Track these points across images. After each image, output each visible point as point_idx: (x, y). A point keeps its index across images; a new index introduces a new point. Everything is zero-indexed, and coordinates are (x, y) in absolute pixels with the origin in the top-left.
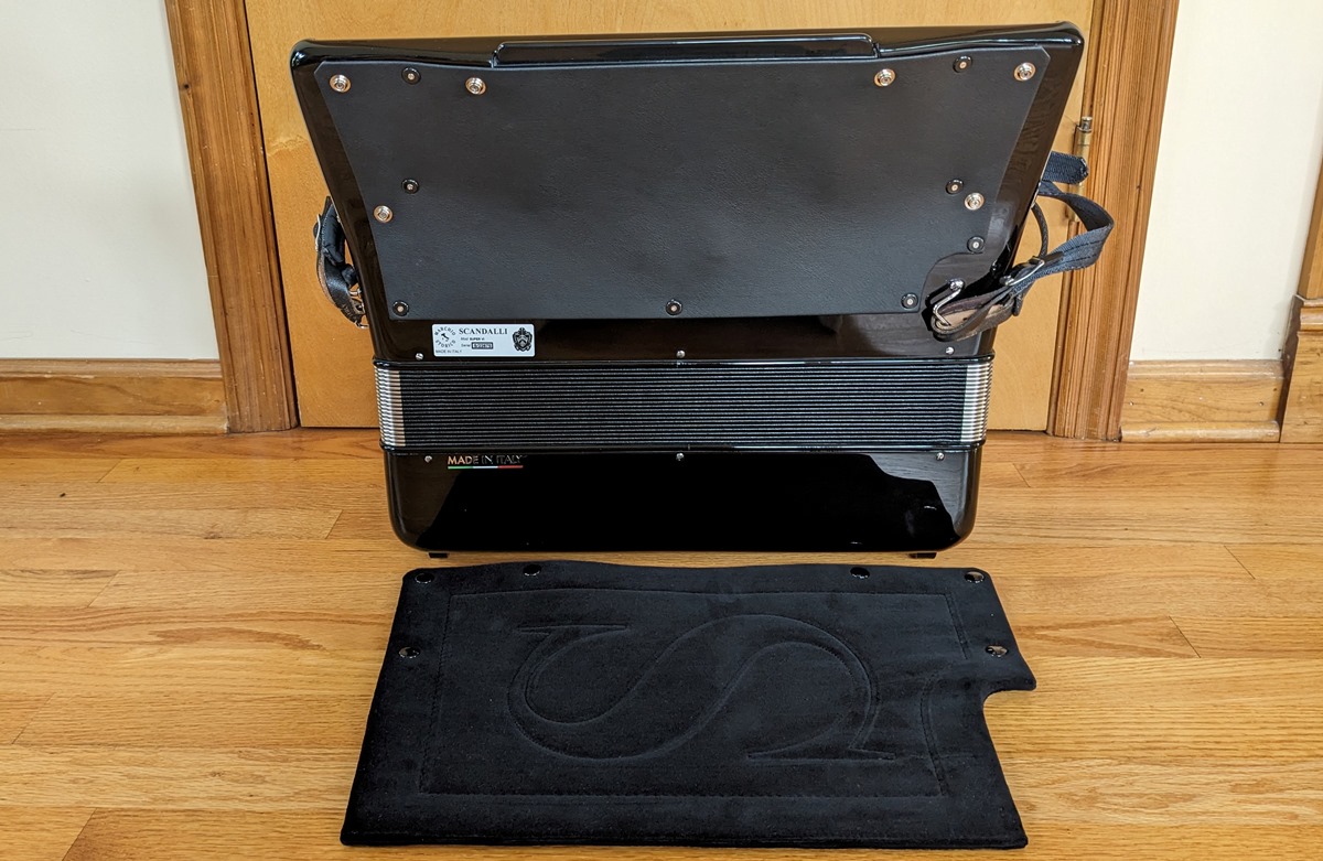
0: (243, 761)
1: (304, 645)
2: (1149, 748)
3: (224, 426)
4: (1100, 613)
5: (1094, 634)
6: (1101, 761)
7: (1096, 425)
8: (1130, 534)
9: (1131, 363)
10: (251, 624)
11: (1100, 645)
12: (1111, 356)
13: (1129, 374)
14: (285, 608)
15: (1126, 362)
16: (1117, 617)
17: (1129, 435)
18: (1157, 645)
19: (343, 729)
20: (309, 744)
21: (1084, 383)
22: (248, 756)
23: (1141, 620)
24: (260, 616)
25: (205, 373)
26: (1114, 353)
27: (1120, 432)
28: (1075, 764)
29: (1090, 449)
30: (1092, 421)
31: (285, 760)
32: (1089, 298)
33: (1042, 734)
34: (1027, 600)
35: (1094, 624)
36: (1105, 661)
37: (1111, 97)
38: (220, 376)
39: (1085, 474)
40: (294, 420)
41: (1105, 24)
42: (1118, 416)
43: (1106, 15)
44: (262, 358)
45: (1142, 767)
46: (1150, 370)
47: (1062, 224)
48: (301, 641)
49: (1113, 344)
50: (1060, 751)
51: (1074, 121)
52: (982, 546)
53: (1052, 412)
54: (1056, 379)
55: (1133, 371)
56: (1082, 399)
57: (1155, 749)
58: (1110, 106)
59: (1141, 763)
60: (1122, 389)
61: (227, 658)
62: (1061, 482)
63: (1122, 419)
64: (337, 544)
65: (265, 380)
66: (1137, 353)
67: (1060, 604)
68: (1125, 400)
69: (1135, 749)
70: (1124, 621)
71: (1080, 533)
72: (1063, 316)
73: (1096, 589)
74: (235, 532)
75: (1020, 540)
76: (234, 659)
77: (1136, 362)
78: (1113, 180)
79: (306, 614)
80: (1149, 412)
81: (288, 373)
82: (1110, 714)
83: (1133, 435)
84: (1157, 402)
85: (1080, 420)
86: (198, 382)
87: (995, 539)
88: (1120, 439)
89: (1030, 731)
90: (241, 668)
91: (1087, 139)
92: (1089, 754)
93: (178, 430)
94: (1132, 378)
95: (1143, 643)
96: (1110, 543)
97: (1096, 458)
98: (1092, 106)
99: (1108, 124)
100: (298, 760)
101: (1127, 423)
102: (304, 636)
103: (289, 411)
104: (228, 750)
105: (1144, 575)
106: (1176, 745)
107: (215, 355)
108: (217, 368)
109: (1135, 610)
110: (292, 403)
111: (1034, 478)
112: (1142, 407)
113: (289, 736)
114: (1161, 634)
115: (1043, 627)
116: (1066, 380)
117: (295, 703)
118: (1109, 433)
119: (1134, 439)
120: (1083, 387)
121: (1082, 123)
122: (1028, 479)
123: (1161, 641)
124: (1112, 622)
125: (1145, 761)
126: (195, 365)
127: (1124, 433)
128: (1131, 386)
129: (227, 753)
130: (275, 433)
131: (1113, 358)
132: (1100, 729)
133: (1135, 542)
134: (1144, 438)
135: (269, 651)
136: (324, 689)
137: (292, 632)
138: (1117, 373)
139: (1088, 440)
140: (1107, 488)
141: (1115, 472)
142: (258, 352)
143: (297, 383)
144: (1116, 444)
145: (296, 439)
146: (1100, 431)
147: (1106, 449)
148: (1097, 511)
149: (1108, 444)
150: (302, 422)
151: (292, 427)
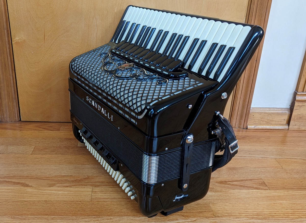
0: (12, 219)
1: (27, 186)
2: (258, 215)
4: (244, 178)
5: (242, 183)
6: (245, 219)
7: (241, 125)
8: (251, 156)
9: (251, 108)
10: (11, 179)
11: (244, 187)
13: (250, 111)
14: (21, 175)
15: (250, 108)
16: (248, 179)
17: (249, 127)
18: (259, 187)
19: (40, 210)
20: (31, 214)
22: (14, 218)
23: (254, 179)
24: (14, 177)
26: (247, 106)
27: (247, 126)
28: (239, 219)
29: (239, 131)
30: (240, 124)
31: (25, 219)
32: (241, 90)
33: (230, 211)
34: (224, 174)
35: (242, 180)
36: (245, 191)
39: (238, 138)
40: (19, 119)
42: (247, 122)
44: (10, 101)
45: (256, 220)
46: (256, 110)
48: (26, 185)
49: (247, 103)
50: (235, 216)
54: (231, 112)
55: (251, 110)
56: (238, 118)
57: (259, 215)
59: (256, 219)
60: (248, 115)
61: (5, 189)
64: (35, 156)
65: (11, 108)
66: (253, 106)
67: (233, 175)
68: (249, 118)
69: (254, 215)
70: (250, 180)
73: (242, 171)
74: (4, 152)
76: (8, 190)
77: (253, 108)
79: (27, 176)
80: (255, 121)
81: (18, 106)
82: (247, 206)
83: (250, 128)
84: (257, 119)
85: (237, 123)
88: (247, 128)
89: (227, 210)
90: (10, 192)
92: (242, 217)
94: (251, 112)
95: (255, 186)
96: (245, 158)
97: (241, 134)
100: (28, 219)
101: (249, 124)
102: (27, 183)
103: (18, 116)
104: (8, 216)
105: (255, 167)
106: (265, 214)
109: (253, 177)
110: (19, 114)
112: (253, 120)
113: (25, 212)
114: (260, 183)
115: (229, 181)
116: (233, 112)
117: (26, 203)
118: (244, 127)
119: (251, 128)
120: (238, 114)
123: (260, 185)
124: (247, 180)
125: (257, 219)
127: (248, 127)
128: (251, 114)
129: (8, 217)
130: (13, 123)
132: (245, 210)
133: (252, 158)
134: (253, 128)
135: (18, 187)
136: (34, 199)
137: (23, 182)
138: (247, 111)
139: (239, 129)
140: (244, 142)
141: (246, 138)
142: (9, 99)
143: (20, 108)
144: (246, 130)
145: (20, 124)
146: (242, 126)
147: (243, 131)
148: (242, 149)
149: (244, 130)
150: (21, 120)
151: (18, 121)
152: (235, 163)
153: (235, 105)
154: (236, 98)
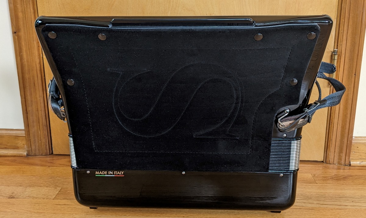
3: (25, 154)
7: (341, 160)
8: (355, 204)
9: (353, 137)
12: (346, 135)
15: (352, 137)
17: (353, 164)
21: (337, 144)
25: (20, 134)
26: (347, 134)
27: (350, 162)
29: (339, 169)
30: (340, 158)
37: (344, 42)
38: (24, 135)
39: (337, 178)
40: (51, 151)
41: (342, 17)
42: (349, 157)
43: (342, 14)
44: (40, 129)
46: (360, 140)
47: (328, 87)
49: (347, 131)
51: (331, 51)
52: (299, 208)
53: (325, 155)
55: (354, 140)
56: (336, 150)
58: (344, 46)
60: (350, 147)
62: (328, 182)
65: (41, 137)
66: (355, 134)
68: (352, 151)
71: (336, 203)
72: (329, 120)
74: (20, 195)
75: (313, 206)
77: (355, 137)
78: (346, 72)
80: (361, 155)
81: (49, 134)
83: (355, 164)
84: (363, 152)
85: (335, 158)
86: (17, 137)
87: (304, 205)
88: (350, 165)
91: (336, 57)
93: (9, 154)
94: (354, 143)
97: (342, 172)
98: (337, 46)
99: (343, 52)
101: (352, 159)
103: (49, 148)
107: (23, 127)
108: (24, 132)
110: (50, 145)
111: (318, 180)
112: (358, 154)
116: (330, 143)
118: (346, 163)
119: (355, 165)
120: (336, 146)
121: (334, 51)
122: (317, 180)
126: (16, 131)
127: (352, 163)
128: (354, 146)
130: (44, 156)
131: (347, 135)
133: (356, 207)
134: (359, 165)
138: (348, 141)
139: (338, 165)
140: (346, 184)
141: (348, 178)
142: (38, 127)
143: (52, 138)
144: (349, 167)
145: (51, 159)
146: (343, 162)
147: (345, 169)
148: (342, 194)
149: (346, 167)
150: (54, 152)
151: (50, 154)
152: (331, 215)
153: (331, 133)
154: (331, 124)
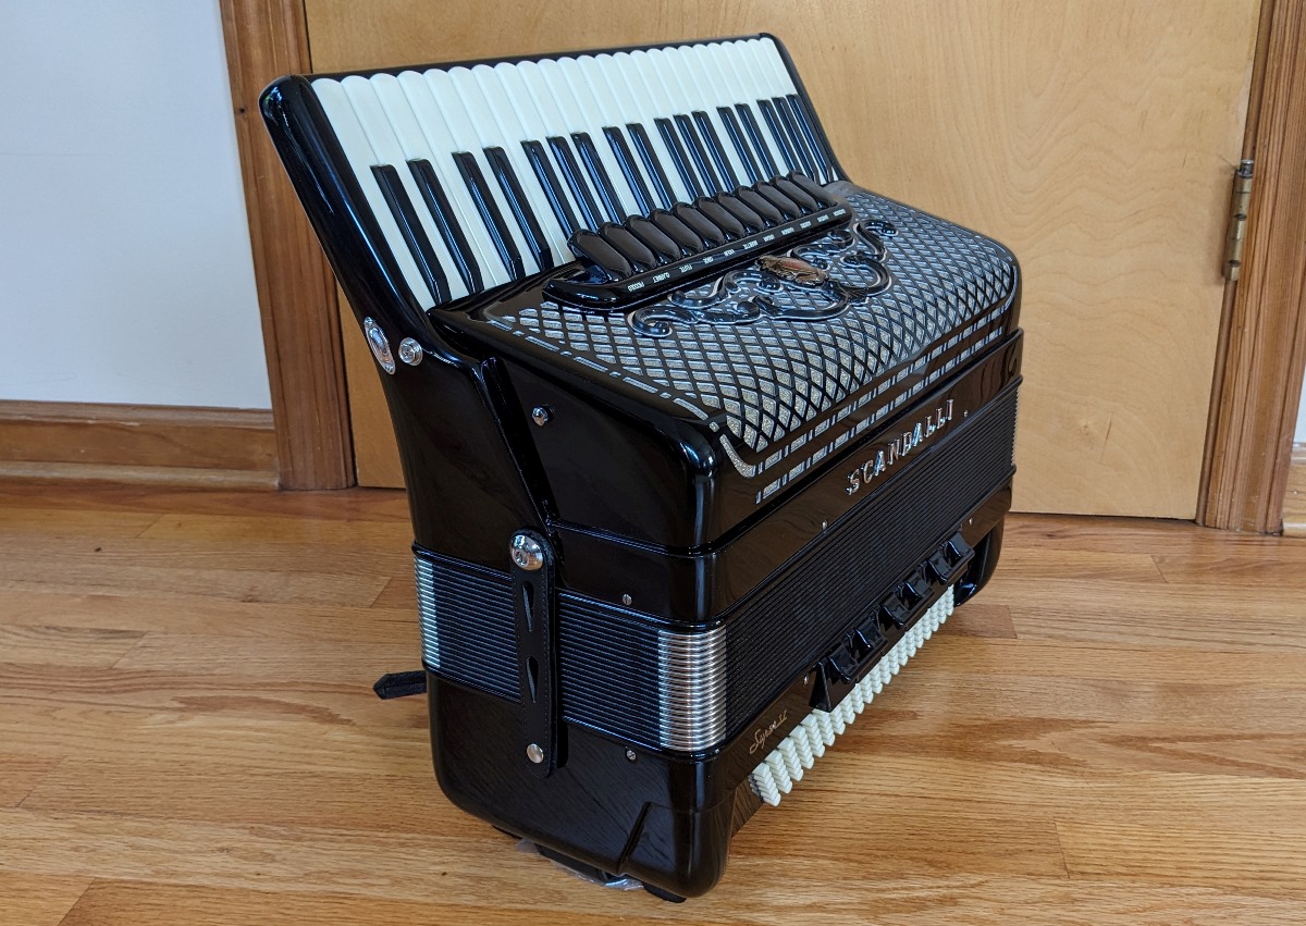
1: (333, 719)
2: (1262, 879)
4: (1227, 727)
5: (1216, 750)
6: (1203, 890)
7: (1253, 516)
8: (1276, 640)
10: (279, 694)
11: (1222, 762)
12: (1273, 437)
13: (1293, 459)
15: (1290, 443)
16: (1246, 732)
17: (1291, 528)
18: (1291, 765)
21: (1240, 467)
23: (1274, 736)
24: (291, 685)
25: (257, 425)
27: (1281, 524)
28: (1173, 891)
30: (1249, 511)
33: (1139, 856)
34: (1143, 707)
35: (1219, 738)
36: (1224, 780)
38: (273, 428)
40: (351, 479)
42: (1280, 505)
45: (1251, 898)
48: (330, 715)
49: (1275, 423)
50: (1157, 875)
53: (1202, 499)
55: (1297, 455)
56: (1238, 485)
57: (1268, 879)
58: (1274, 148)
59: (1250, 895)
60: (1285, 475)
63: (1285, 510)
64: (382, 613)
67: (1182, 714)
68: (1287, 488)
69: (1245, 879)
70: (1253, 737)
72: (1217, 389)
73: (1226, 699)
74: (274, 595)
75: (1146, 641)
76: (258, 731)
78: (1278, 233)
81: (345, 426)
82: (1223, 838)
83: (1296, 529)
85: (1234, 510)
86: (250, 433)
88: (1281, 533)
89: (1126, 852)
90: (264, 740)
92: (1191, 882)
94: (1297, 463)
95: (1273, 761)
96: (1252, 648)
101: (1289, 514)
102: (335, 710)
103: (346, 468)
105: (1286, 686)
106: (1295, 876)
108: (270, 419)
109: (1269, 725)
111: (1173, 573)
113: (305, 814)
114: (1295, 753)
115: (1157, 739)
116: (1219, 463)
117: (315, 780)
118: (1269, 526)
119: (1295, 532)
120: (1239, 472)
122: (1167, 573)
123: (1295, 760)
124: (1239, 737)
125: (1254, 892)
126: (247, 415)
127: (1286, 526)
128: (1296, 473)
130: (331, 492)
131: (1275, 438)
132: (1206, 854)
133: (1280, 649)
135: (295, 724)
137: (322, 704)
138: (1278, 455)
142: (314, 403)
144: (1277, 538)
146: (1259, 523)
149: (1268, 538)
150: (360, 482)
151: (348, 487)
